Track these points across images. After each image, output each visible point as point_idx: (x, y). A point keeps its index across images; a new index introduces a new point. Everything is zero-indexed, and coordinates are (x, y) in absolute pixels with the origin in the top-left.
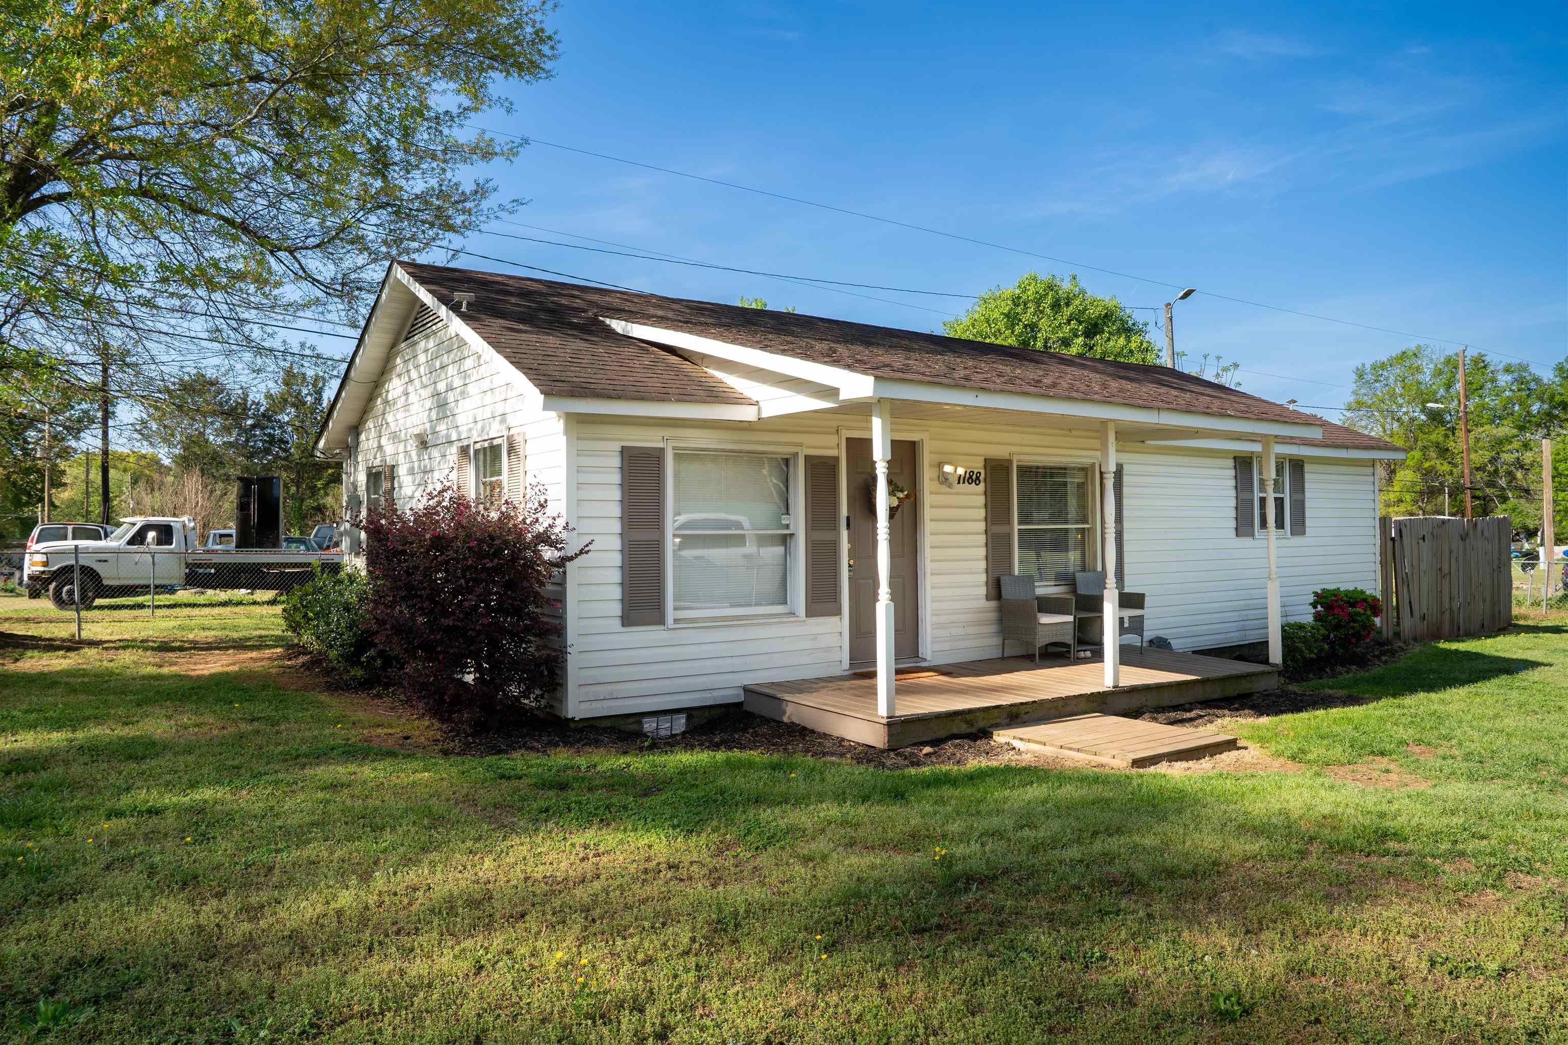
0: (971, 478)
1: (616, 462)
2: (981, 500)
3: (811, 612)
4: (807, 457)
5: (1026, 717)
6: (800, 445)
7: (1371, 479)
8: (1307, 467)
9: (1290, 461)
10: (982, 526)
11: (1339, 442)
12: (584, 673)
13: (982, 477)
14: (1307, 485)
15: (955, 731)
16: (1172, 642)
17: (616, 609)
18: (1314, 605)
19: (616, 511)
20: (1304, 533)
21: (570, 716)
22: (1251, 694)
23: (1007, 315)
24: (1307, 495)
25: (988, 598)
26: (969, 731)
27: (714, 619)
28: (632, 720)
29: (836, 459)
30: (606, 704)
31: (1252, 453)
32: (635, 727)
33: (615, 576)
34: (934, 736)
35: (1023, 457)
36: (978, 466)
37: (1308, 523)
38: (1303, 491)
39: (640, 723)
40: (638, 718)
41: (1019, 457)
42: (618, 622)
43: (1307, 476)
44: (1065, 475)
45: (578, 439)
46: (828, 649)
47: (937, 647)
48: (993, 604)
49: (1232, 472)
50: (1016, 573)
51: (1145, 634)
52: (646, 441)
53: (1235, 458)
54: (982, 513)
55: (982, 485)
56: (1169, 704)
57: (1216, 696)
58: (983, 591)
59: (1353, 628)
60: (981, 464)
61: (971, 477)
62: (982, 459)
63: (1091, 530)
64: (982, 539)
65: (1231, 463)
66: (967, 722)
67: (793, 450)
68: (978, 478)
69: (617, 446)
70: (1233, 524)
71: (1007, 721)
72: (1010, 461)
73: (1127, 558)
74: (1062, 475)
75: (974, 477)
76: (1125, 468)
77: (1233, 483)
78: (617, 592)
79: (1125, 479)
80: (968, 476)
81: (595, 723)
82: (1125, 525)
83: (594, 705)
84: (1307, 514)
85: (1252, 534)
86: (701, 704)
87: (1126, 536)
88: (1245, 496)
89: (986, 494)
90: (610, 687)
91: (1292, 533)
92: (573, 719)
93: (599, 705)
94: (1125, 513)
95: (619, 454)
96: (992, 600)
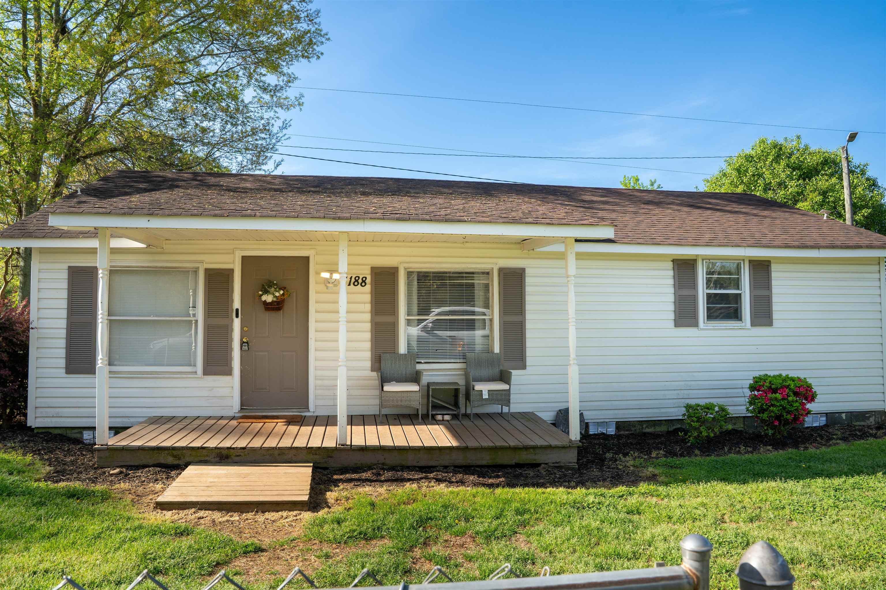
1: (65, 275)
2: (368, 298)
3: (206, 372)
4: (207, 270)
5: (237, 459)
6: (202, 262)
7: (877, 276)
8: (775, 267)
9: (750, 261)
10: (367, 317)
11: (812, 243)
12: (39, 400)
13: (368, 281)
14: (774, 283)
15: (162, 461)
17: (62, 363)
19: (64, 304)
20: (770, 324)
21: (28, 425)
22: (538, 465)
24: (774, 290)
25: (371, 369)
26: (176, 462)
28: (76, 431)
29: (232, 271)
30: (54, 420)
31: (697, 256)
32: (78, 436)
33: (62, 343)
34: (141, 463)
35: (410, 265)
36: (365, 272)
37: (775, 316)
38: (768, 286)
39: (81, 433)
40: (80, 430)
41: (406, 265)
42: (63, 371)
43: (774, 275)
44: (472, 278)
45: (39, 263)
46: (222, 398)
49: (671, 273)
50: (402, 351)
52: (86, 262)
53: (673, 261)
54: (368, 307)
55: (368, 288)
58: (368, 364)
60: (368, 271)
61: (356, 281)
62: (370, 266)
63: (492, 320)
64: (368, 326)
65: (670, 265)
66: (174, 456)
67: (197, 265)
68: (364, 281)
69: (65, 266)
70: (672, 316)
71: (217, 459)
72: (397, 268)
73: (529, 343)
74: (466, 278)
75: (360, 281)
76: (527, 271)
77: (671, 282)
78: (62, 353)
79: (529, 280)
80: (353, 280)
81: (50, 431)
82: (529, 316)
83: (46, 420)
84: (775, 307)
85: (696, 325)
86: (122, 426)
87: (529, 325)
88: (686, 292)
89: (371, 293)
90: (57, 410)
91: (753, 324)
92: (30, 427)
93: (49, 420)
94: (528, 307)
95: (67, 271)
96: (375, 371)
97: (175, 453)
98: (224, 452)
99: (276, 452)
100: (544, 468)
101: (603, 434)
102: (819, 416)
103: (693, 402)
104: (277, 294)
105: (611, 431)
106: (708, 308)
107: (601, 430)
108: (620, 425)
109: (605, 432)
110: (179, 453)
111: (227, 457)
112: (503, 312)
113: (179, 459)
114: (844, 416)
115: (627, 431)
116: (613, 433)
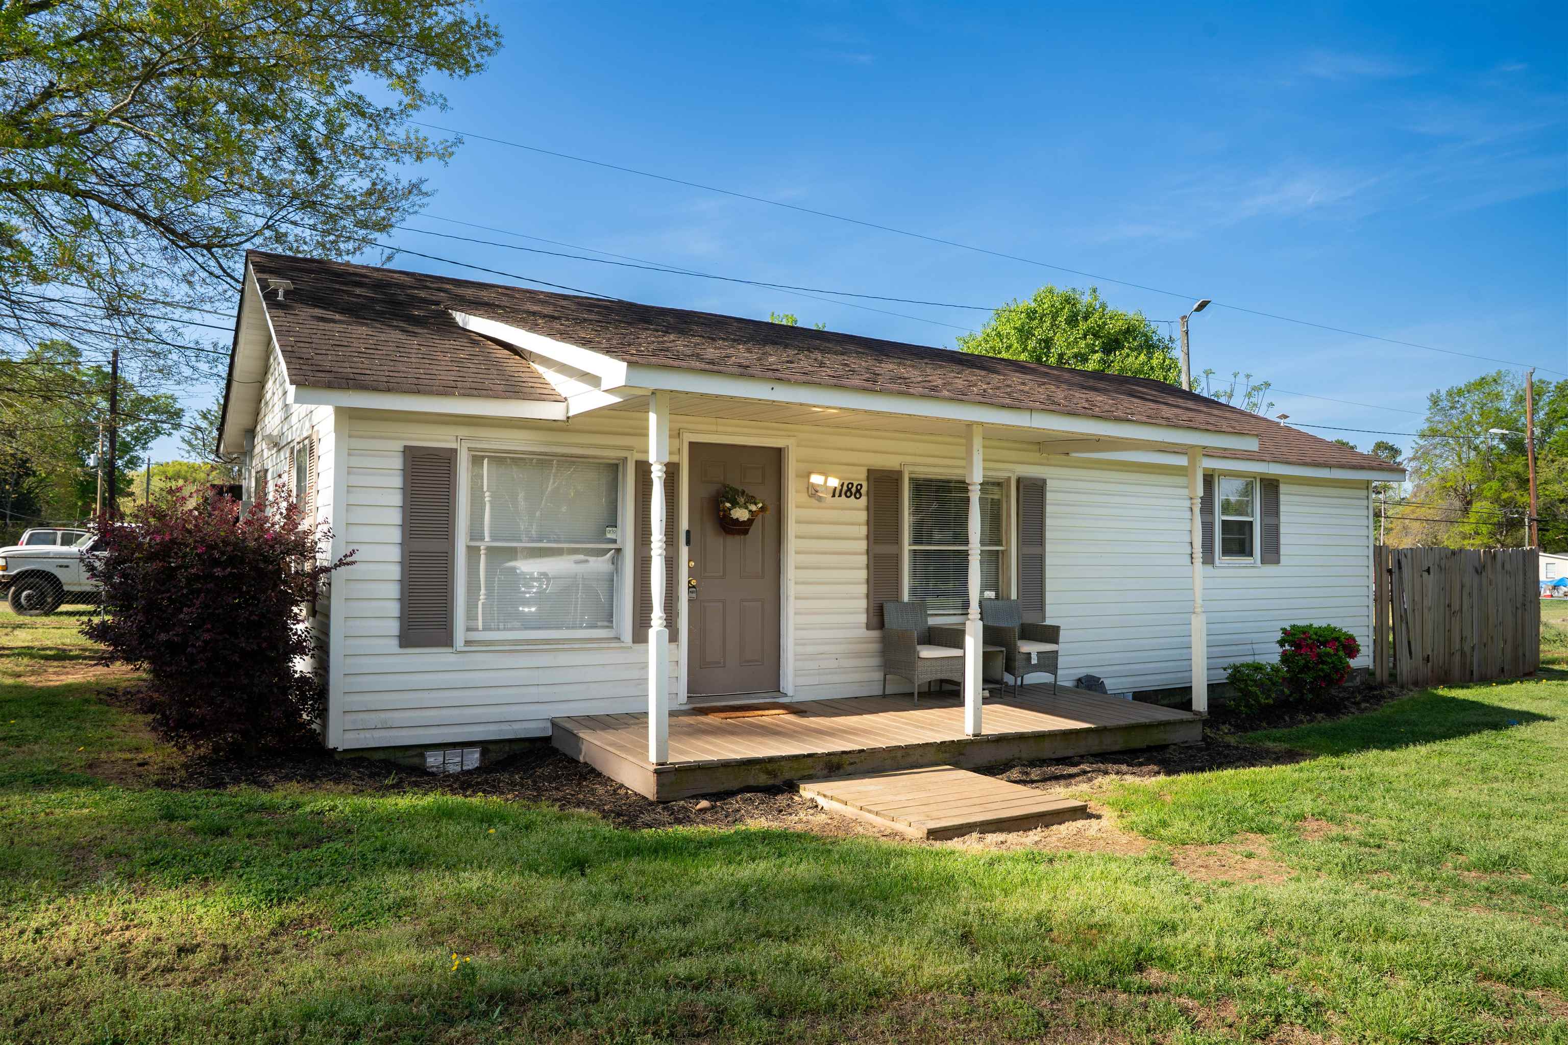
0: (849, 491)
1: (397, 463)
2: (863, 516)
3: (639, 638)
4: (639, 464)
5: (850, 769)
6: (630, 449)
7: (1365, 502)
8: (1283, 488)
9: (1262, 480)
10: (863, 545)
11: (1321, 460)
12: (349, 698)
13: (864, 490)
14: (1283, 508)
15: (752, 782)
16: (1106, 682)
17: (394, 627)
18: (1281, 643)
19: (396, 517)
20: (1277, 562)
21: (331, 746)
22: (1162, 747)
23: (1020, 330)
24: (1283, 518)
25: (868, 627)
26: (771, 782)
27: (528, 642)
28: (412, 753)
29: (677, 466)
30: (377, 734)
31: (1214, 470)
32: (416, 761)
33: (394, 591)
34: (722, 788)
35: (917, 469)
36: (859, 477)
37: (1282, 551)
38: (1277, 514)
39: (421, 757)
40: (419, 751)
41: (911, 468)
42: (395, 642)
43: (1282, 498)
45: (350, 437)
47: (801, 681)
48: (875, 634)
49: (1186, 492)
50: (906, 598)
51: (1059, 672)
52: (438, 441)
54: (864, 530)
55: (864, 499)
56: (1053, 756)
57: (1117, 748)
58: (863, 618)
59: (1322, 670)
60: (864, 475)
61: (849, 490)
62: (864, 469)
63: (1005, 553)
64: (863, 559)
65: (1186, 481)
66: (768, 773)
67: (622, 454)
68: (858, 491)
69: (399, 445)
70: (1186, 550)
71: (825, 772)
72: (900, 472)
73: (1050, 586)
75: (854, 490)
76: (1048, 484)
78: (394, 609)
79: (1050, 497)
80: (845, 488)
81: (365, 755)
82: (1049, 547)
83: (363, 735)
84: (1283, 540)
85: (1213, 561)
86: (498, 738)
87: (1049, 560)
88: (1205, 518)
89: (868, 509)
90: (383, 715)
91: (1263, 562)
92: (335, 749)
93: (368, 734)
94: (1049, 535)
95: (400, 454)
96: (873, 629)
97: (770, 767)
98: (835, 760)
99: (899, 754)
100: (1174, 750)
103: (1238, 661)
104: (753, 508)
106: (1223, 540)
110: (776, 766)
111: (839, 767)
112: (1021, 542)
113: (775, 776)
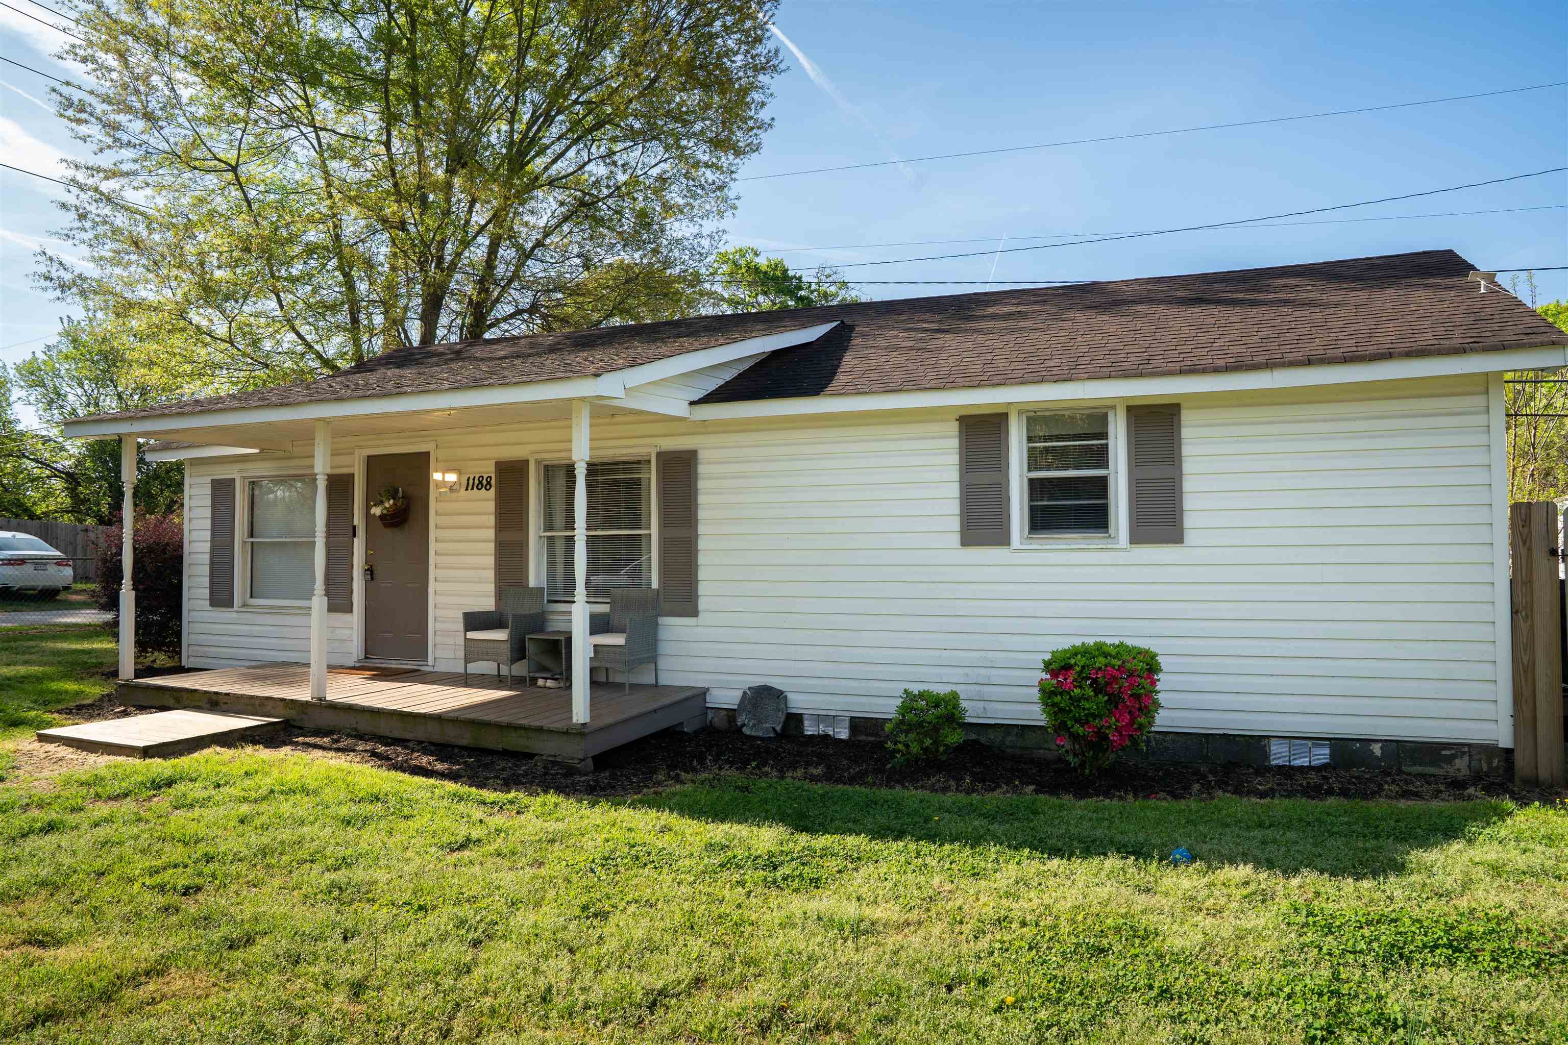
0: (481, 484)
1: (208, 491)
2: (491, 506)
3: (330, 608)
4: (327, 476)
8: (1187, 417)
9: (1130, 409)
10: (491, 534)
13: (493, 482)
14: (1187, 450)
16: (790, 696)
17: (206, 594)
19: (208, 525)
20: (1176, 539)
24: (1188, 467)
27: (268, 607)
29: (354, 476)
30: (202, 660)
31: (1006, 406)
35: (542, 456)
36: (489, 470)
37: (1189, 521)
38: (1173, 459)
41: (537, 456)
42: (208, 602)
43: (1186, 433)
44: (637, 471)
45: (190, 477)
46: (342, 641)
47: (440, 654)
49: (955, 442)
50: (531, 584)
52: (227, 474)
53: (960, 419)
54: (491, 520)
55: (493, 489)
60: (492, 469)
61: (480, 482)
62: (493, 462)
64: (491, 547)
68: (489, 483)
69: (209, 479)
70: (956, 526)
72: (527, 461)
74: (625, 471)
75: (484, 482)
76: (703, 455)
77: (954, 459)
78: (207, 582)
79: (705, 470)
80: (477, 482)
82: (704, 529)
83: (196, 660)
84: (1189, 503)
85: (1004, 540)
87: (704, 544)
88: (985, 477)
89: (496, 499)
90: (204, 649)
91: (1136, 538)
93: (198, 660)
94: (702, 514)
95: (211, 485)
100: (535, 761)
101: (827, 736)
102: (1310, 743)
104: (387, 505)
105: (842, 732)
106: (1032, 509)
107: (823, 729)
108: (858, 724)
109: (831, 733)
112: (664, 524)
114: (1377, 749)
115: (871, 735)
116: (845, 737)
